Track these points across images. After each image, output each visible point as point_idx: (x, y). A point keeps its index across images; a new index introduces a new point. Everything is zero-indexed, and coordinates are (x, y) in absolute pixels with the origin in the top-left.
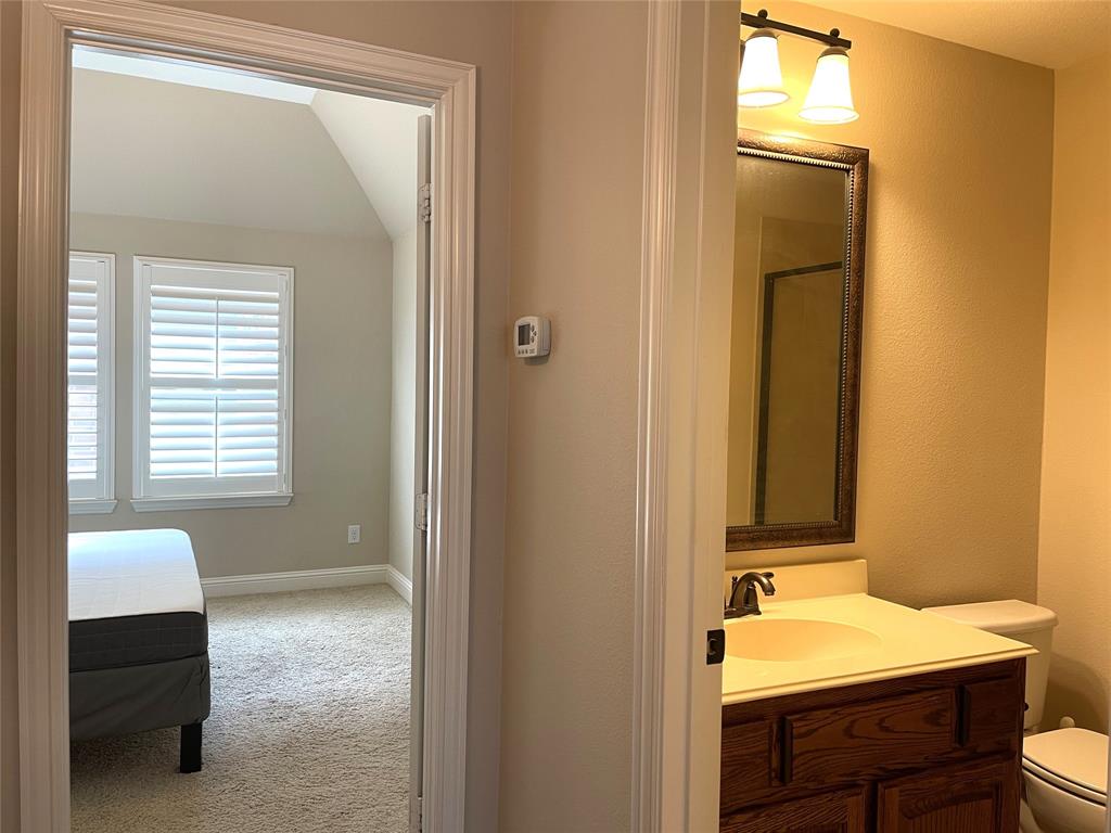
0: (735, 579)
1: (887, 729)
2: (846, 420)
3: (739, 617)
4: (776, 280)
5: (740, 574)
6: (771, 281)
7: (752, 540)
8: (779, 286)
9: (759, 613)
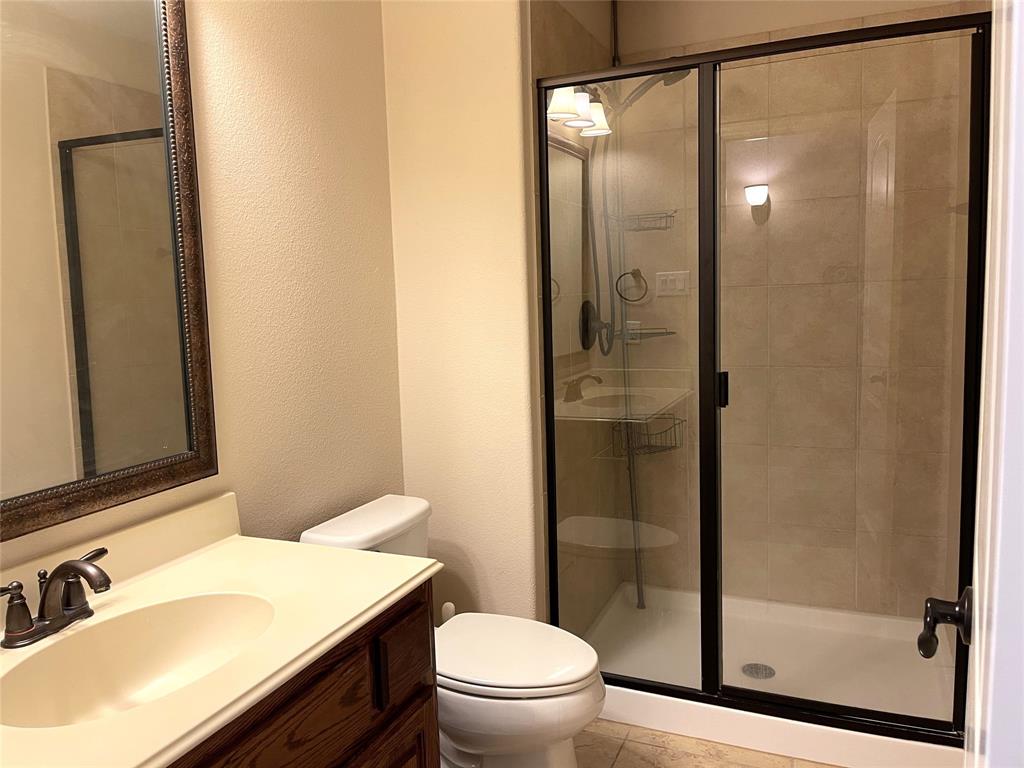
0: (42, 576)
1: (299, 743)
2: (190, 317)
3: (56, 630)
4: (73, 150)
5: (50, 565)
6: (66, 151)
7: (68, 506)
8: (79, 157)
9: (90, 613)
